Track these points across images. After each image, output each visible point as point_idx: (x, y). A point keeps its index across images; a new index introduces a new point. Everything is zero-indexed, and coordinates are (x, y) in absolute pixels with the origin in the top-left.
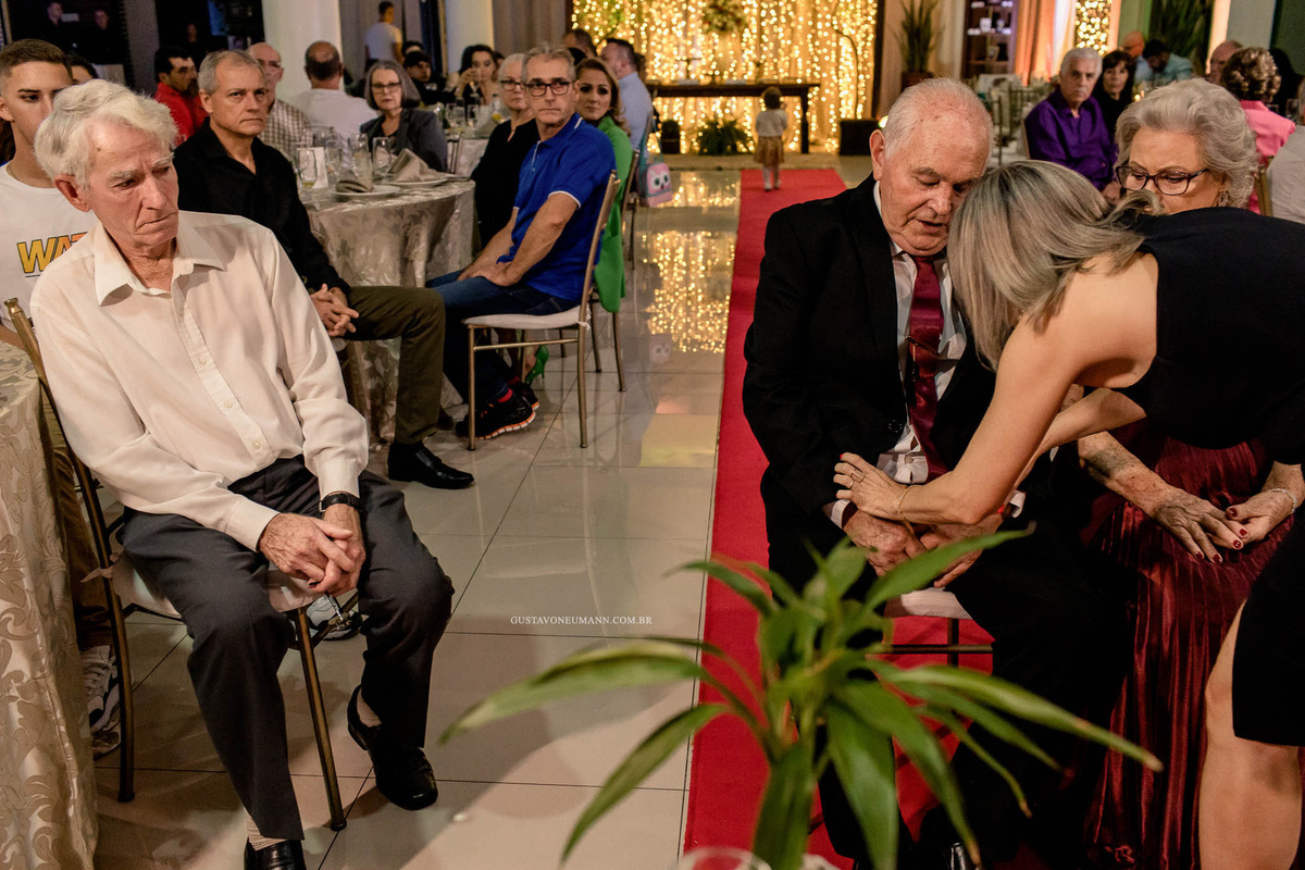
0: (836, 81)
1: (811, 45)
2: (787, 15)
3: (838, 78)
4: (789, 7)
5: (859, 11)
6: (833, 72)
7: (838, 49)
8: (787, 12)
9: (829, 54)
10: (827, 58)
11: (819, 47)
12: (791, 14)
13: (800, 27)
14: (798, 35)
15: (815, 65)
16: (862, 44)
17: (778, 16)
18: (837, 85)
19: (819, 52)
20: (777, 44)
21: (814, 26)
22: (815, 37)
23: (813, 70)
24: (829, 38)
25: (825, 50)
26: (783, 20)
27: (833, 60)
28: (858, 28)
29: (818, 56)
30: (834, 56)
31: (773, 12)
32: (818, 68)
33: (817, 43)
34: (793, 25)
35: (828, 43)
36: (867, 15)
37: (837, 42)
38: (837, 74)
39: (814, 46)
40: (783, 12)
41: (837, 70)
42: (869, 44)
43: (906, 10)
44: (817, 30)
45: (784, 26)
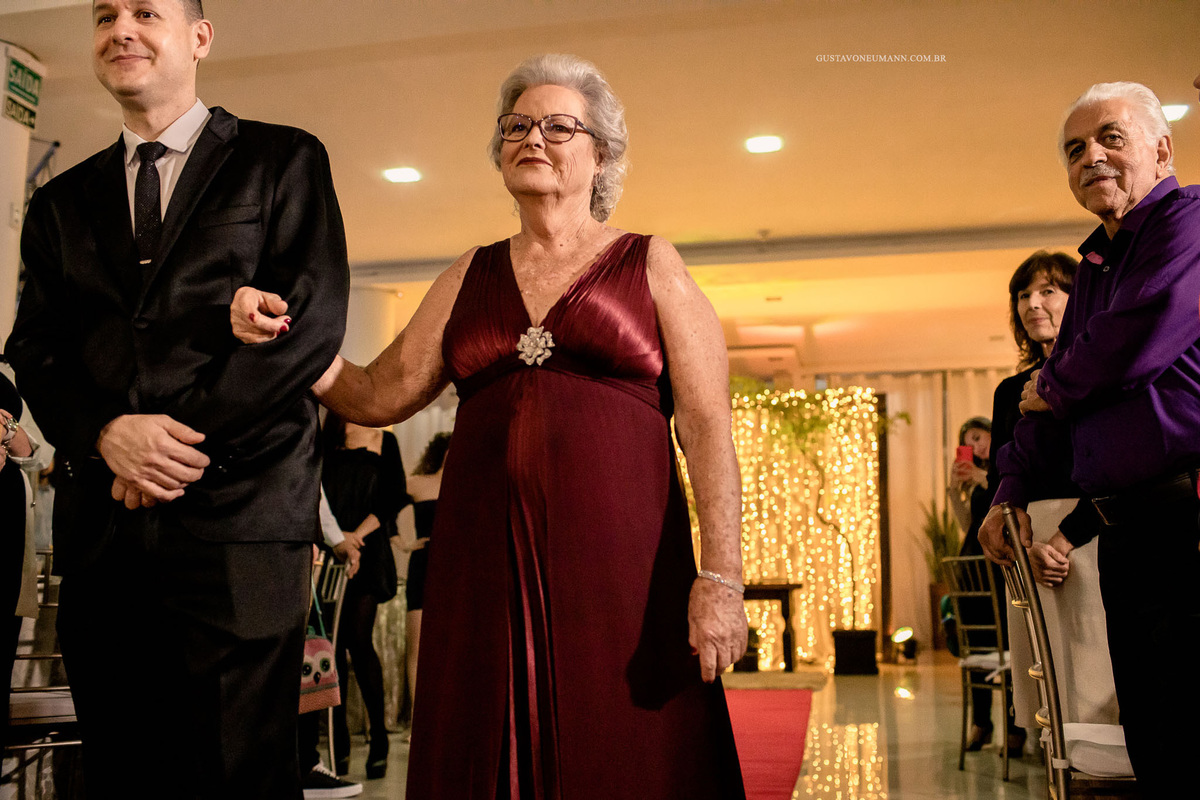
0: (835, 587)
1: (801, 544)
2: (770, 510)
3: (838, 583)
4: (772, 501)
5: (858, 504)
6: (831, 576)
7: (836, 549)
8: (770, 506)
9: (824, 554)
10: (822, 559)
11: (812, 546)
12: (775, 508)
13: (786, 523)
14: (785, 532)
15: (808, 568)
16: (864, 542)
17: (760, 509)
18: (837, 591)
19: (813, 552)
20: (760, 544)
21: (805, 521)
22: (807, 535)
23: (807, 573)
24: (824, 535)
25: (820, 550)
26: (765, 515)
27: (830, 562)
28: (858, 524)
29: (812, 556)
30: (830, 556)
31: (753, 507)
32: (813, 571)
33: (809, 542)
34: (778, 521)
35: (823, 541)
36: (869, 508)
37: (834, 539)
38: (836, 578)
39: (806, 545)
40: (765, 506)
41: (836, 573)
42: (872, 542)
43: (926, 512)
44: (808, 527)
45: (767, 522)
